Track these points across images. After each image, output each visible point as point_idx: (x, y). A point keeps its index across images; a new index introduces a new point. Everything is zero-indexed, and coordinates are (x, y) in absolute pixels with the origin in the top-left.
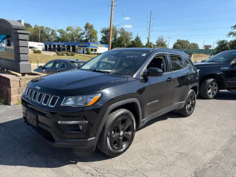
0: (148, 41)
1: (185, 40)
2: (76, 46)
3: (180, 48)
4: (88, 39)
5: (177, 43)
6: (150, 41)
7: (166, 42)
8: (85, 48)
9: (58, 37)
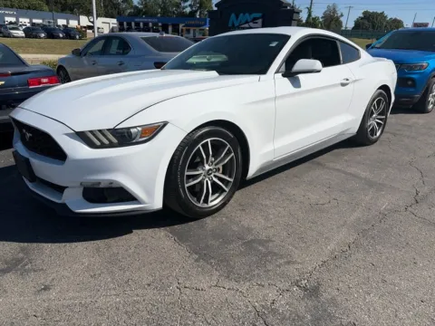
0: (310, 15)
1: (379, 12)
2: (181, 26)
3: (367, 29)
4: (196, 11)
5: (362, 18)
6: (313, 15)
7: (342, 15)
8: (197, 29)
9: (136, 7)
